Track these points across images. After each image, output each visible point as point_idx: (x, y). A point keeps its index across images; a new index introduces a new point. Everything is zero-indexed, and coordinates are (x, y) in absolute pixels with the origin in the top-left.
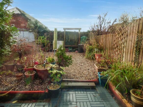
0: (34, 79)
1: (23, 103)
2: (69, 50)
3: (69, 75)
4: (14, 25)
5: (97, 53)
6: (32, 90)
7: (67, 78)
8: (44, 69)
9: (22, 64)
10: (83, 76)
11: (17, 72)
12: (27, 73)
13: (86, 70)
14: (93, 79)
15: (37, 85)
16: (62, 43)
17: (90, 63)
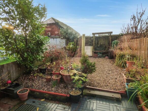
0: (60, 83)
1: (48, 102)
2: (98, 56)
3: (93, 83)
4: (50, 33)
5: (128, 61)
6: (57, 92)
7: (90, 85)
8: (68, 74)
9: (51, 68)
10: (108, 86)
11: (47, 75)
12: (55, 77)
13: (113, 79)
14: (120, 90)
15: (62, 88)
16: (91, 48)
17: (119, 71)
